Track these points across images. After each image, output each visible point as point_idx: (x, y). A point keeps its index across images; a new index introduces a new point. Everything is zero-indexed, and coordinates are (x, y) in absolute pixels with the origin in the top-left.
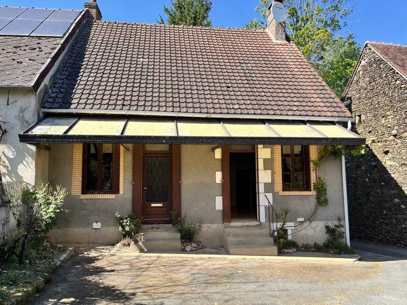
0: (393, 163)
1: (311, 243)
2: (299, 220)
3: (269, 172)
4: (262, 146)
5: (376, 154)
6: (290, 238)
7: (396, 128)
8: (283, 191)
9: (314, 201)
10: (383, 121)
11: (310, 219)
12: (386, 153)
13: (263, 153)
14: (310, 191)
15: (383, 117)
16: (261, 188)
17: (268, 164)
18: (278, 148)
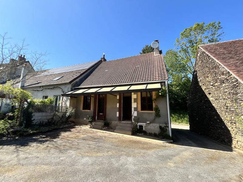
0: (213, 99)
1: (153, 133)
2: (147, 122)
3: (136, 103)
4: (133, 93)
5: (206, 94)
6: (144, 129)
7: (212, 81)
8: (141, 110)
9: (154, 115)
10: (207, 79)
11: (152, 122)
12: (210, 94)
13: (134, 96)
14: (153, 111)
15: (207, 77)
16: (133, 109)
17: (136, 100)
18: (139, 94)
